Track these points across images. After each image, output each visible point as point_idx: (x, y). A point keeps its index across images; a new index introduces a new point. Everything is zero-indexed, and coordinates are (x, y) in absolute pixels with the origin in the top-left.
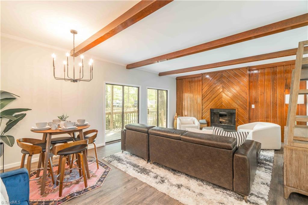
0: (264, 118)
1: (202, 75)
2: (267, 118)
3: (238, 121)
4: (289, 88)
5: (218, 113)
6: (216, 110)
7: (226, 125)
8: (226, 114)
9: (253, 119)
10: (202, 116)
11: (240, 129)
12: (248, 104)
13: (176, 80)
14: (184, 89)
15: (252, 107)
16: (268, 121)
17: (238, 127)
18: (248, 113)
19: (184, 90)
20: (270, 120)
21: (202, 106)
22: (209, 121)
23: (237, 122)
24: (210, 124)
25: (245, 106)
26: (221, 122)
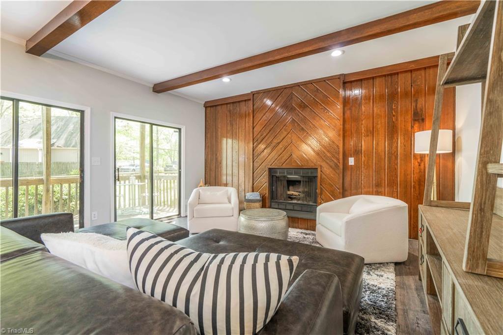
0: (371, 185)
1: (253, 95)
2: (377, 186)
3: (321, 194)
4: (420, 121)
5: (284, 177)
6: (281, 171)
7: (299, 202)
8: (299, 179)
9: (351, 190)
10: (253, 184)
11: (321, 214)
12: (341, 157)
13: (204, 108)
14: (220, 127)
15: (350, 164)
16: (380, 192)
17: (318, 208)
18: (341, 175)
19: (220, 130)
20: (383, 190)
21: (253, 162)
22: (267, 195)
23: (320, 196)
24: (268, 201)
25: (335, 161)
26: (291, 197)
